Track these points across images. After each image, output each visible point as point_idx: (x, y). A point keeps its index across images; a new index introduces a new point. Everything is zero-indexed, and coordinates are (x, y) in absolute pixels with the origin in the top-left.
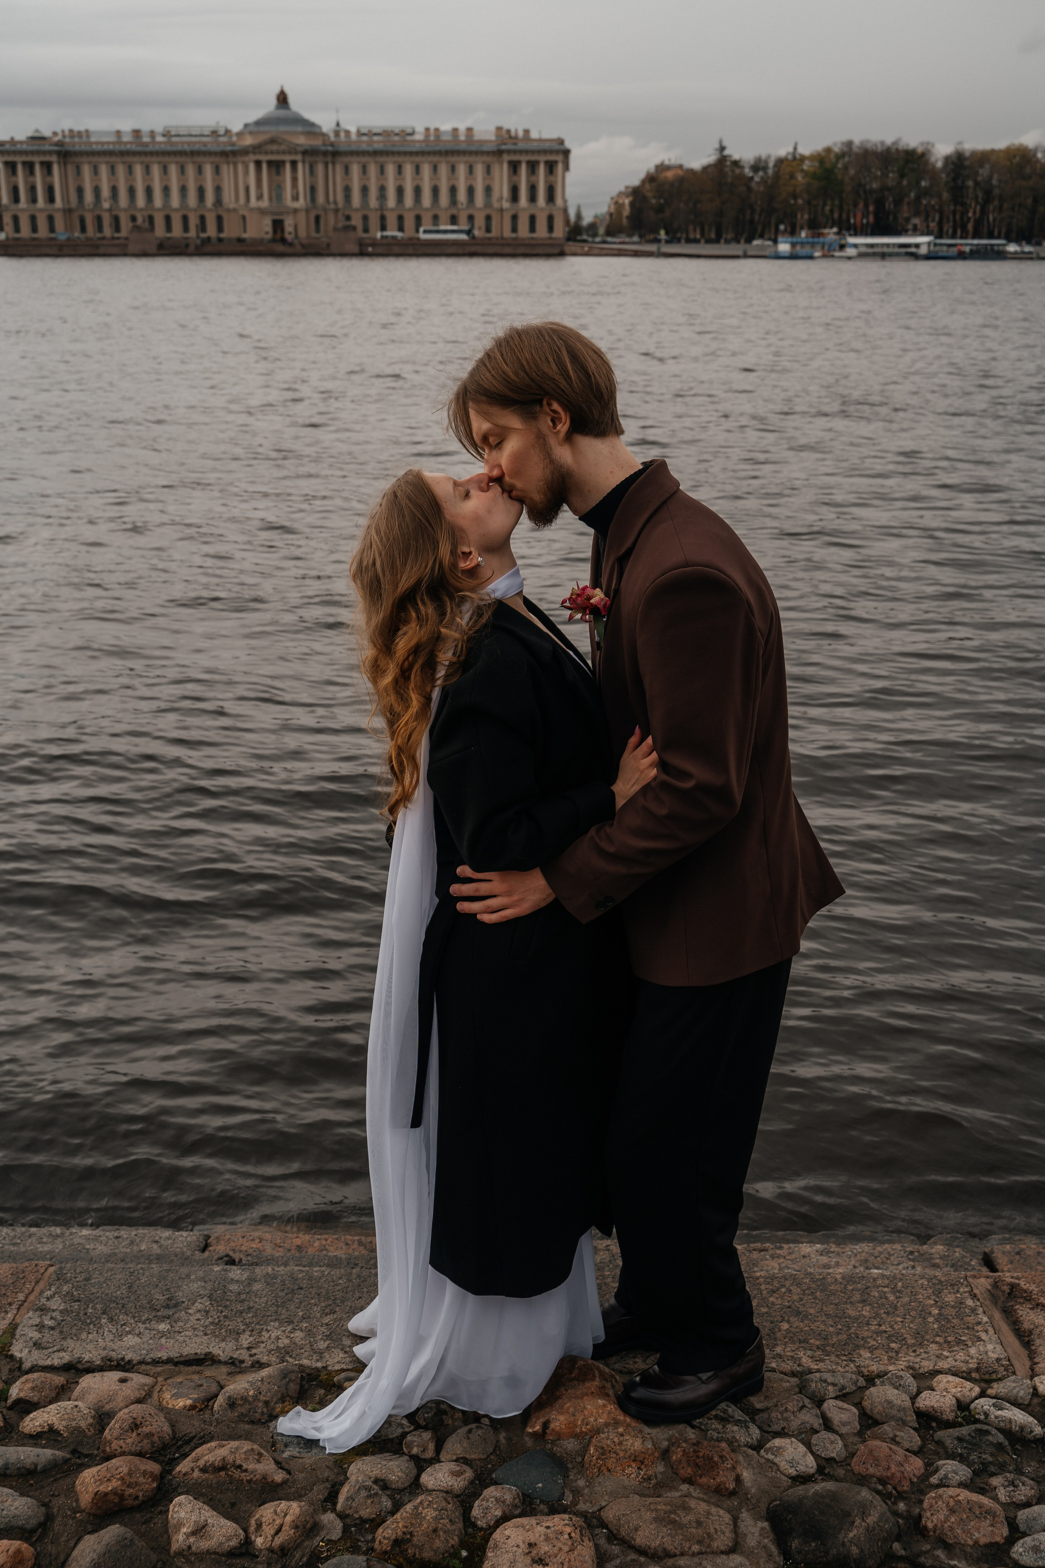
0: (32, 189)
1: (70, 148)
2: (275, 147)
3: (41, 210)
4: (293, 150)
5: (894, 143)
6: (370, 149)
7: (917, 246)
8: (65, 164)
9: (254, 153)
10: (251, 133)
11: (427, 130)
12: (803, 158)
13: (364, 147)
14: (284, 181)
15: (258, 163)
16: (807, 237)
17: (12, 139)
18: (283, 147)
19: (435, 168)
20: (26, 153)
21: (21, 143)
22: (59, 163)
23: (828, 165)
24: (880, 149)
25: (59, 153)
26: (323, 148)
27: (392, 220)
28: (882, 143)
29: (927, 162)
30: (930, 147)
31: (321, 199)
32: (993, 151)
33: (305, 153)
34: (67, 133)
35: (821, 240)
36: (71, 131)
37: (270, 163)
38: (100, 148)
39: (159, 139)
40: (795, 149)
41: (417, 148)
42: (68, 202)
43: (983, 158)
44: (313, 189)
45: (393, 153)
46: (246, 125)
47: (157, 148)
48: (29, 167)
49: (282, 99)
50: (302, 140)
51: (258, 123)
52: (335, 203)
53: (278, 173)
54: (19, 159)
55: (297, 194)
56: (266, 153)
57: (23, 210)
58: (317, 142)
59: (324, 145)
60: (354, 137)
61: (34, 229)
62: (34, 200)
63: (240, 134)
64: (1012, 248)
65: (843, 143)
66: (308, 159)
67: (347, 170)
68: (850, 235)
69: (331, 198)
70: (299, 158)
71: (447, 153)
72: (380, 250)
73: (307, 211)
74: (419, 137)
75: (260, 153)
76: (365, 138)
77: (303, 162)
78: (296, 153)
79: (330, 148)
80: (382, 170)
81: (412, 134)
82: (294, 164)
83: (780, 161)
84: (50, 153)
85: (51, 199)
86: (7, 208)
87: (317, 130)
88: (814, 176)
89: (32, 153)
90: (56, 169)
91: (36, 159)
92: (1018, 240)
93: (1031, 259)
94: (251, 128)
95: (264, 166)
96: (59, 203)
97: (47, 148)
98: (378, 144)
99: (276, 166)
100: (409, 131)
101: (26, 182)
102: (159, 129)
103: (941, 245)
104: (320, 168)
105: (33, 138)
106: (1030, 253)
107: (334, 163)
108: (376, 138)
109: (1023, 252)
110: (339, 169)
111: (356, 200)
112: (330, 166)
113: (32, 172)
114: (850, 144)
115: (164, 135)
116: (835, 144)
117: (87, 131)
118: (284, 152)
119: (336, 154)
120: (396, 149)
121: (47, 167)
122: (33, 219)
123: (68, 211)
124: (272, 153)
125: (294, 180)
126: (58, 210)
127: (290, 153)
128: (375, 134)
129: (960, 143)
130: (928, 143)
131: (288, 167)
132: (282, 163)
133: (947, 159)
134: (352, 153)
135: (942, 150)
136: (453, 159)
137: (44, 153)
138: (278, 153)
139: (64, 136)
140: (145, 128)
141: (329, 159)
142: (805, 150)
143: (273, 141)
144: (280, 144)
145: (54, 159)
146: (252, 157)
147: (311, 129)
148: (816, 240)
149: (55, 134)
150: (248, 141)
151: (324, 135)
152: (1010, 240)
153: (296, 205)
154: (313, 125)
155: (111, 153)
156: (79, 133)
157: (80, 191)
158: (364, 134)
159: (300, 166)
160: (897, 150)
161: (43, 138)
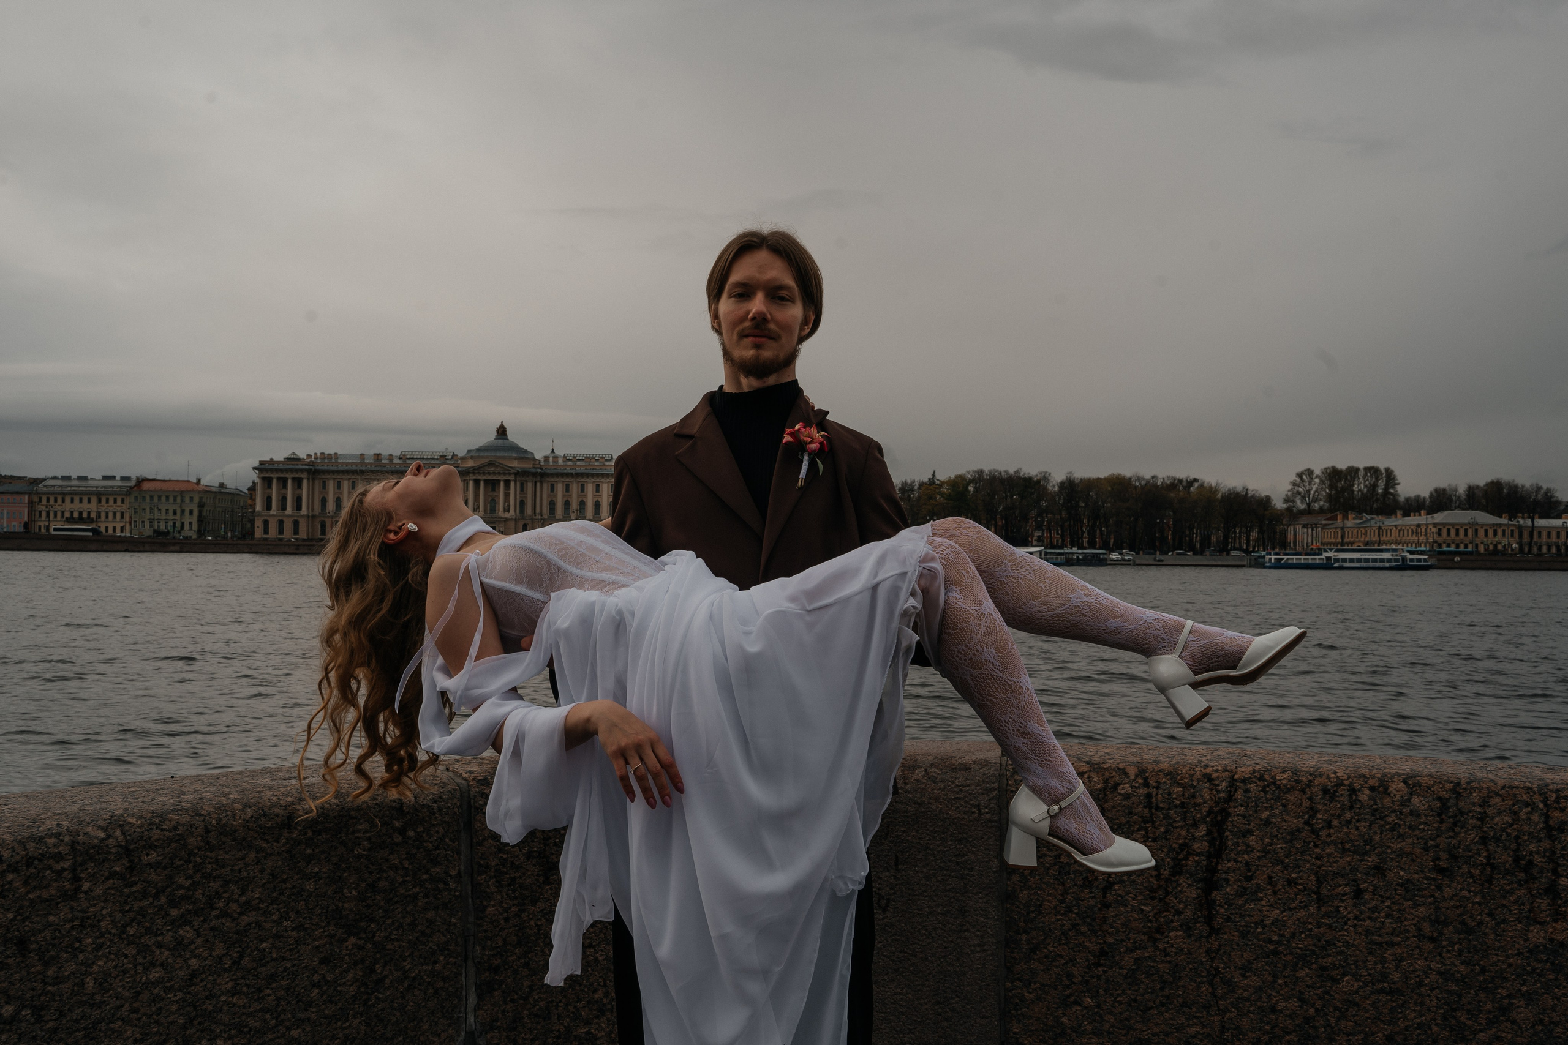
0: (283, 500)
1: (320, 468)
2: (492, 469)
3: (288, 516)
4: (507, 471)
5: (1016, 472)
6: (573, 471)
8: (313, 480)
9: (474, 474)
10: (472, 458)
12: (942, 483)
13: (569, 470)
14: (498, 496)
15: (477, 482)
17: (272, 459)
18: (499, 469)
20: (281, 471)
21: (279, 462)
22: (308, 479)
23: (960, 487)
24: (1004, 474)
25: (309, 471)
26: (533, 470)
28: (1006, 472)
29: (1045, 488)
30: (1047, 475)
31: (529, 511)
32: (1099, 479)
33: (517, 474)
34: (319, 455)
36: (322, 454)
37: (486, 481)
38: (345, 467)
39: (396, 461)
40: (934, 475)
42: (313, 510)
43: (1090, 484)
44: (522, 503)
45: (593, 475)
46: (469, 451)
47: (393, 468)
48: (283, 482)
49: (502, 431)
50: (515, 464)
51: (479, 450)
52: (541, 514)
53: (493, 490)
54: (275, 475)
55: (509, 506)
56: (484, 474)
57: (273, 516)
58: (528, 466)
59: (533, 468)
60: (560, 461)
61: (281, 532)
62: (284, 508)
63: (463, 459)
64: (1114, 556)
65: (974, 472)
66: (518, 478)
67: (552, 488)
69: (538, 511)
70: (512, 478)
73: (516, 520)
75: (479, 473)
76: (570, 463)
77: (515, 481)
78: (510, 474)
79: (539, 470)
80: (583, 489)
82: (507, 483)
83: (922, 485)
84: (302, 471)
85: (298, 506)
86: (259, 515)
87: (530, 456)
89: (287, 471)
90: (305, 482)
91: (289, 476)
92: (1118, 548)
93: (1130, 565)
94: (473, 454)
95: (482, 483)
96: (304, 510)
97: (300, 467)
98: (581, 467)
99: (492, 485)
101: (278, 493)
102: (397, 453)
103: (1051, 553)
104: (530, 487)
105: (288, 459)
106: (1129, 560)
107: (541, 482)
108: (578, 463)
109: (1124, 560)
110: (546, 486)
111: (559, 511)
112: (538, 484)
113: (285, 486)
114: (981, 472)
115: (400, 458)
116: (969, 472)
117: (336, 454)
118: (499, 474)
119: (543, 475)
120: (595, 472)
121: (298, 482)
122: (281, 523)
123: (311, 518)
124: (489, 473)
125: (507, 495)
126: (303, 516)
127: (504, 474)
128: (579, 460)
129: (1070, 473)
130: (1046, 472)
131: (502, 484)
132: (499, 481)
133: (1062, 484)
134: (558, 475)
135: (1058, 476)
137: (297, 471)
138: (494, 473)
139: (316, 458)
140: (385, 452)
141: (538, 479)
142: (941, 476)
143: (490, 464)
144: (497, 467)
145: (305, 475)
146: (472, 477)
147: (523, 454)
149: (309, 456)
150: (470, 464)
151: (534, 459)
152: (1111, 551)
153: (507, 515)
154: (526, 451)
155: (354, 472)
156: (329, 455)
157: (324, 501)
158: (569, 460)
159: (512, 484)
160: (1019, 478)
161: (299, 459)
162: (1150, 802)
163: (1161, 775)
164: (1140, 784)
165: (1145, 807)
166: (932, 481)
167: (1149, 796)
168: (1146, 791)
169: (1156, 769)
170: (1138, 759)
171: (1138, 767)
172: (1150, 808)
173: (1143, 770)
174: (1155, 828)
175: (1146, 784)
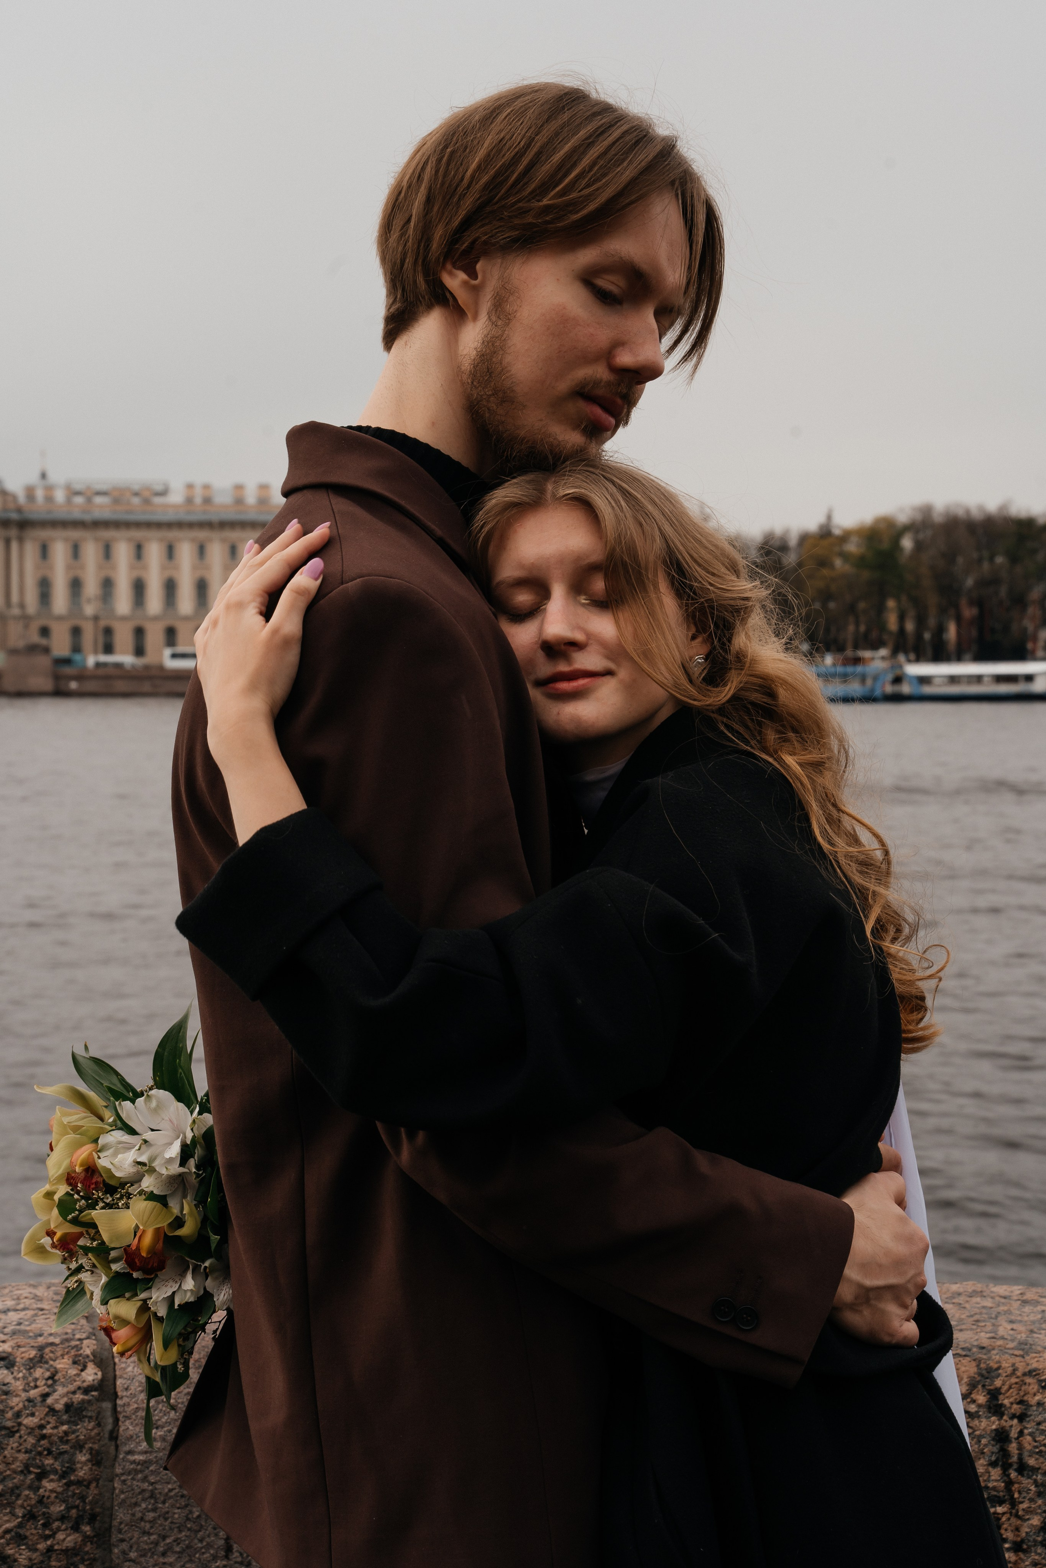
5: (1004, 507)
6: (87, 517)
7: (1029, 678)
11: (190, 486)
12: (846, 536)
13: (77, 515)
16: (834, 665)
19: (202, 550)
23: (886, 545)
24: (976, 514)
27: (123, 637)
28: (981, 508)
35: (859, 669)
40: (830, 519)
41: (170, 516)
45: (128, 525)
52: (22, 606)
60: (60, 496)
65: (915, 509)
67: (44, 551)
68: (909, 661)
69: (15, 598)
71: (224, 525)
72: (91, 686)
74: (176, 497)
76: (79, 500)
79: (16, 515)
80: (107, 552)
81: (164, 493)
83: (804, 538)
88: (861, 562)
98: (102, 508)
100: (159, 488)
107: (21, 540)
108: (99, 500)
110: (31, 550)
111: (60, 601)
112: (14, 546)
114: (927, 510)
116: (900, 511)
119: (25, 524)
120: (133, 517)
128: (99, 493)
134: (55, 524)
136: (234, 535)
141: (13, 532)
148: (850, 669)
158: (78, 493)
162: (1004, 1453)
163: (1032, 1385)
164: (980, 1406)
165: (993, 1464)
166: (825, 533)
167: (1001, 1437)
168: (994, 1423)
169: (1022, 1368)
170: (983, 1338)
171: (978, 1362)
172: (1006, 1467)
173: (989, 1370)
174: (1017, 1516)
175: (995, 1408)
